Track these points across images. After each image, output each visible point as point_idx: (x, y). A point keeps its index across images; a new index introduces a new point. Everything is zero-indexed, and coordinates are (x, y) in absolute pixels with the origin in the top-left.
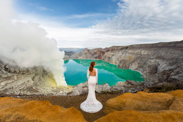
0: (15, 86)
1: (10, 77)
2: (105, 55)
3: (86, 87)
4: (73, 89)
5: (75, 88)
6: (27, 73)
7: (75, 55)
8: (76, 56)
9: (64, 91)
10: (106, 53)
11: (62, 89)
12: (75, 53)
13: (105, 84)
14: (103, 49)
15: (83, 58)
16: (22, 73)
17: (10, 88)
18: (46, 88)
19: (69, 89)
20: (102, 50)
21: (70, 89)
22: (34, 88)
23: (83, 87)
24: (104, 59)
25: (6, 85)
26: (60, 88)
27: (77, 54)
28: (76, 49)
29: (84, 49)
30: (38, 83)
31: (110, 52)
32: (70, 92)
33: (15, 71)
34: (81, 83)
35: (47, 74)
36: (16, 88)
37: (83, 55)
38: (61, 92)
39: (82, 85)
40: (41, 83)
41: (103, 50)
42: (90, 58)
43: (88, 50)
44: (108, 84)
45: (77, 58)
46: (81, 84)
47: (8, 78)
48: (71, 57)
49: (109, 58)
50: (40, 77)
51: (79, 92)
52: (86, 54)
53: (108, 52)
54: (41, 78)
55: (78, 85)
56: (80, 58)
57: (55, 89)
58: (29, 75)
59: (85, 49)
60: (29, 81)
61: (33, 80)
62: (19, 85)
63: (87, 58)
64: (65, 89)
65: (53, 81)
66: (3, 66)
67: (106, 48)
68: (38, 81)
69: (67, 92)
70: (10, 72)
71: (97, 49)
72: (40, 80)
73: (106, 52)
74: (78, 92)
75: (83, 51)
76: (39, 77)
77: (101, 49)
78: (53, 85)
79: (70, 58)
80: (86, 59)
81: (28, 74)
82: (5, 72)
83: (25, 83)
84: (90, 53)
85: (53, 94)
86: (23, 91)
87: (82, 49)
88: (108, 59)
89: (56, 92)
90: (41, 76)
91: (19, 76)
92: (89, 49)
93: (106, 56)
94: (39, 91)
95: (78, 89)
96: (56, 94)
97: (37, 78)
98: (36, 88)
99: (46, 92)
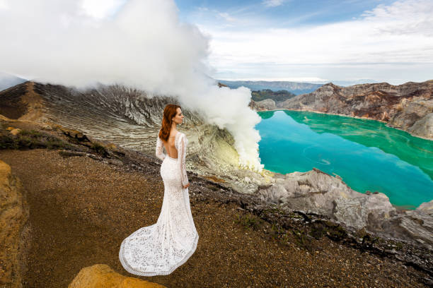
2: (397, 106)
3: (308, 185)
4: (274, 180)
5: (280, 180)
6: (192, 129)
7: (292, 99)
8: (296, 103)
9: (254, 179)
10: (404, 100)
11: (250, 174)
12: (294, 95)
13: (376, 193)
14: (394, 88)
15: (316, 108)
16: (185, 126)
18: (220, 162)
19: (263, 177)
20: (390, 91)
21: (268, 178)
22: (200, 157)
23: (300, 184)
24: (391, 119)
26: (246, 171)
27: (298, 97)
28: (299, 84)
29: (323, 86)
30: (208, 150)
31: (422, 98)
32: (266, 184)
34: (296, 172)
35: (225, 135)
37: (317, 102)
38: (247, 179)
39: (299, 178)
40: (213, 151)
41: (396, 91)
42: (339, 112)
43: (336, 89)
44: (385, 197)
45: (298, 108)
46: (297, 175)
48: (281, 104)
49: (415, 117)
50: (212, 139)
51: (288, 190)
52: (325, 99)
53: (415, 98)
54: (214, 141)
55: (287, 175)
56: (305, 108)
57: (236, 169)
58: (195, 133)
59: (328, 85)
60: (193, 143)
61: (201, 143)
63: (326, 112)
64: (255, 174)
65: (234, 152)
67: (409, 85)
68: (208, 146)
69: (259, 183)
71: (368, 86)
72: (211, 145)
73: (407, 97)
74: (286, 191)
75: (319, 90)
76: (210, 139)
77: (387, 85)
78: (234, 161)
79: (279, 107)
80: (324, 113)
81: (194, 131)
84: (340, 98)
85: (231, 179)
87: (319, 85)
88: (408, 121)
89: (237, 175)
90: (214, 139)
92: (340, 85)
93: (400, 111)
94: (208, 165)
95: (286, 184)
96: (237, 180)
97: (206, 140)
98: (203, 158)
99: (219, 171)
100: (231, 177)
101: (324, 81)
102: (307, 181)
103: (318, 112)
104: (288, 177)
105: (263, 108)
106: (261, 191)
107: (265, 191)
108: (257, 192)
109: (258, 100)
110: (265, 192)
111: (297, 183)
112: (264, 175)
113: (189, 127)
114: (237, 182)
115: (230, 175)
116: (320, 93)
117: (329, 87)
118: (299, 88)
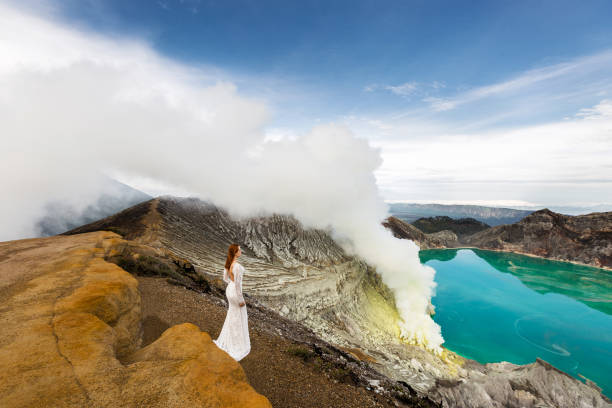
0: (301, 293)
1: (295, 269)
3: (532, 392)
4: (464, 372)
5: (476, 373)
6: (327, 268)
7: (484, 233)
8: (492, 239)
9: (428, 365)
11: (420, 355)
12: (487, 227)
15: (527, 249)
16: (318, 264)
17: (291, 297)
18: (369, 327)
19: (445, 363)
21: (453, 367)
22: (338, 314)
23: (514, 386)
25: (286, 284)
26: (413, 348)
27: (494, 230)
28: (493, 209)
29: (533, 213)
30: (351, 305)
32: (451, 378)
33: (306, 258)
34: (505, 363)
35: (377, 283)
36: (301, 300)
37: (528, 238)
38: (415, 364)
39: (512, 375)
40: (358, 306)
42: (570, 258)
43: (558, 220)
45: (496, 247)
46: (506, 368)
47: (291, 271)
48: (468, 238)
50: (357, 287)
51: (492, 397)
52: (541, 233)
54: (360, 291)
55: (489, 365)
57: (396, 341)
58: (332, 275)
59: (541, 212)
60: (328, 290)
61: (340, 292)
62: (308, 293)
63: (547, 256)
64: (430, 356)
65: (391, 311)
66: (289, 241)
68: (350, 298)
69: (438, 373)
70: (297, 256)
72: (355, 296)
74: (488, 398)
75: (528, 220)
76: (354, 287)
78: (392, 326)
79: (464, 244)
80: (543, 258)
81: (331, 272)
82: (289, 255)
83: (320, 292)
84: (567, 234)
85: (387, 359)
86: (314, 314)
87: (527, 212)
89: (397, 354)
90: (361, 287)
91: (313, 272)
94: (349, 328)
95: (488, 383)
96: (397, 362)
97: (349, 287)
98: (342, 317)
99: (366, 342)
100: (389, 355)
101: (536, 206)
102: (528, 383)
103: (531, 255)
104: (491, 370)
105: (438, 243)
106: (441, 390)
107: (450, 390)
108: (433, 390)
109: (430, 232)
110: (450, 393)
111: (508, 384)
112: (447, 360)
113: (323, 265)
114: (396, 367)
115: (385, 352)
116: (531, 225)
117: (544, 215)
118: (494, 215)
